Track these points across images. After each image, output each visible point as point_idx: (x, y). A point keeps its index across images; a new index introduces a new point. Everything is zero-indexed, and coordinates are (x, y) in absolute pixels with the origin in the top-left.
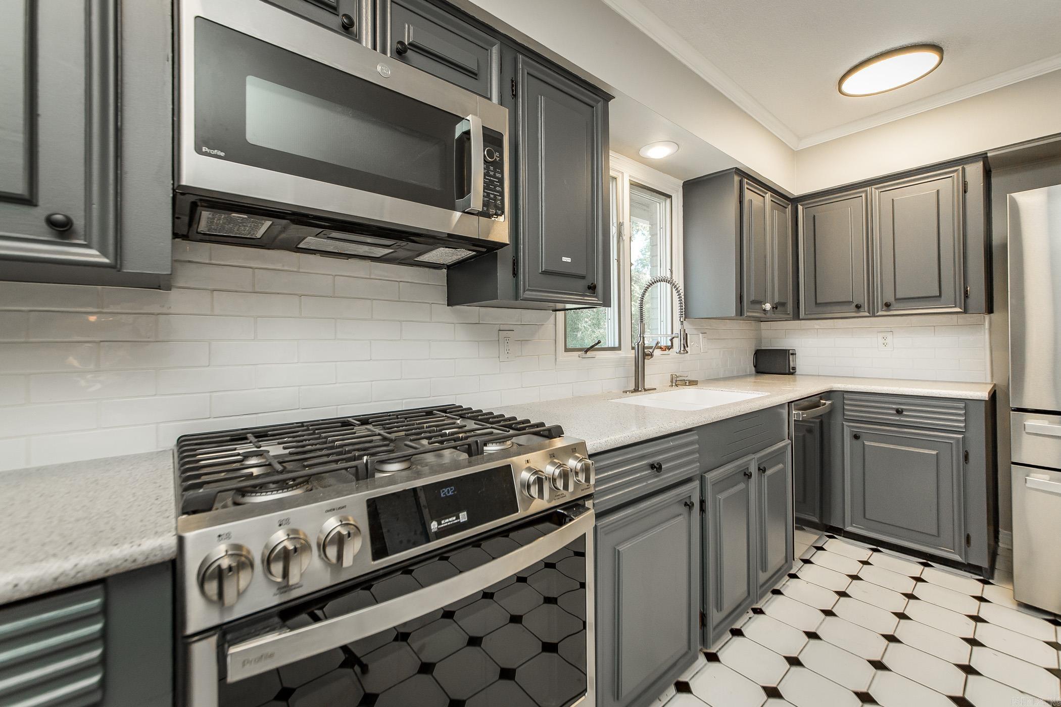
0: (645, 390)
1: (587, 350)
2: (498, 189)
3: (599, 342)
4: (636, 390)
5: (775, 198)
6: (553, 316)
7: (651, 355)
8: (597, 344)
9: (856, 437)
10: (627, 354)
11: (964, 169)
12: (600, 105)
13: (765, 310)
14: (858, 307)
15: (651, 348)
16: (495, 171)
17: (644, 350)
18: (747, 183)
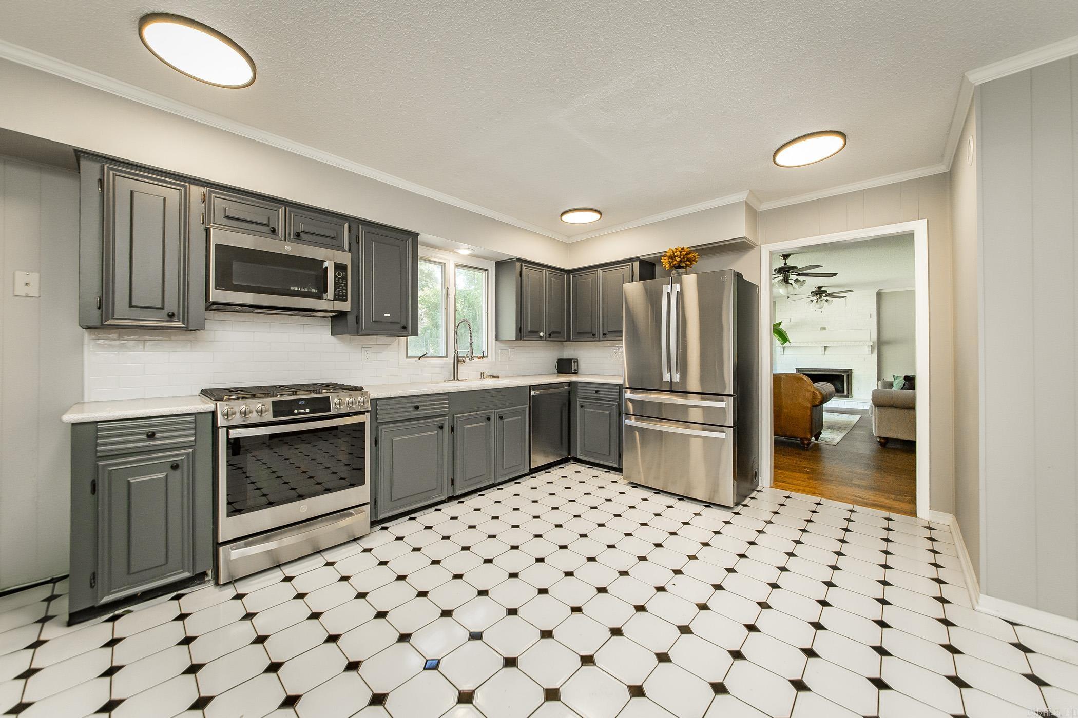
0: (459, 380)
1: (420, 358)
2: (344, 288)
3: (426, 354)
4: (454, 379)
5: (549, 271)
6: (398, 340)
7: (464, 361)
8: (425, 355)
9: (582, 406)
10: (451, 360)
11: (632, 264)
12: (410, 240)
13: (540, 336)
14: (594, 335)
15: (464, 357)
16: (342, 280)
17: (458, 359)
18: (525, 266)
